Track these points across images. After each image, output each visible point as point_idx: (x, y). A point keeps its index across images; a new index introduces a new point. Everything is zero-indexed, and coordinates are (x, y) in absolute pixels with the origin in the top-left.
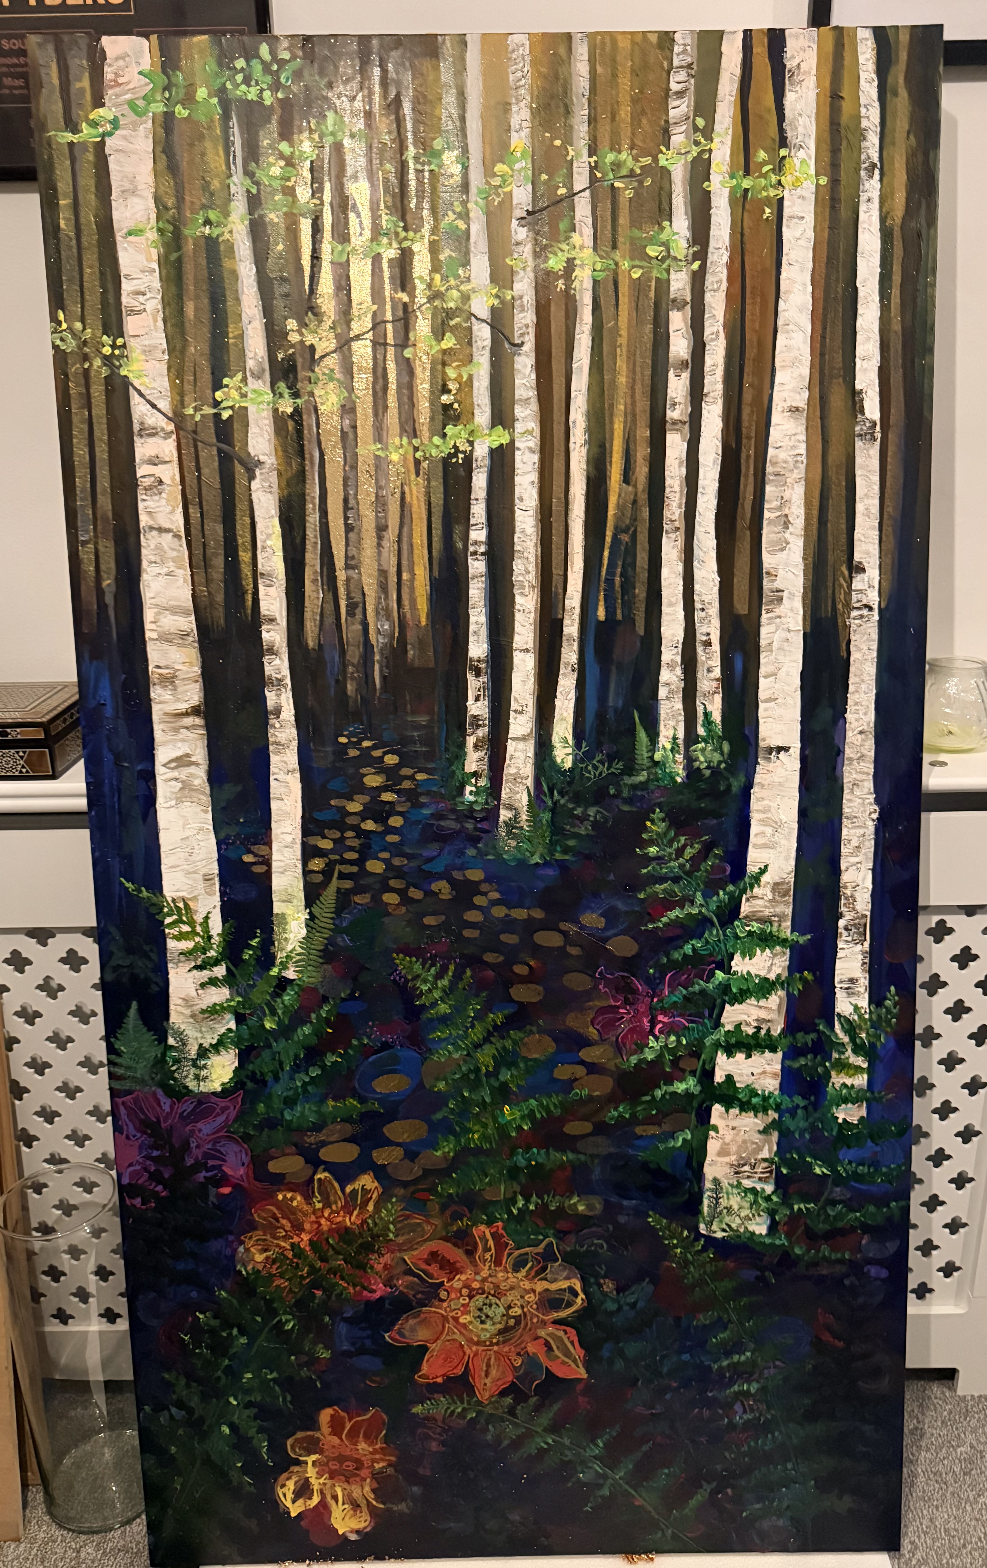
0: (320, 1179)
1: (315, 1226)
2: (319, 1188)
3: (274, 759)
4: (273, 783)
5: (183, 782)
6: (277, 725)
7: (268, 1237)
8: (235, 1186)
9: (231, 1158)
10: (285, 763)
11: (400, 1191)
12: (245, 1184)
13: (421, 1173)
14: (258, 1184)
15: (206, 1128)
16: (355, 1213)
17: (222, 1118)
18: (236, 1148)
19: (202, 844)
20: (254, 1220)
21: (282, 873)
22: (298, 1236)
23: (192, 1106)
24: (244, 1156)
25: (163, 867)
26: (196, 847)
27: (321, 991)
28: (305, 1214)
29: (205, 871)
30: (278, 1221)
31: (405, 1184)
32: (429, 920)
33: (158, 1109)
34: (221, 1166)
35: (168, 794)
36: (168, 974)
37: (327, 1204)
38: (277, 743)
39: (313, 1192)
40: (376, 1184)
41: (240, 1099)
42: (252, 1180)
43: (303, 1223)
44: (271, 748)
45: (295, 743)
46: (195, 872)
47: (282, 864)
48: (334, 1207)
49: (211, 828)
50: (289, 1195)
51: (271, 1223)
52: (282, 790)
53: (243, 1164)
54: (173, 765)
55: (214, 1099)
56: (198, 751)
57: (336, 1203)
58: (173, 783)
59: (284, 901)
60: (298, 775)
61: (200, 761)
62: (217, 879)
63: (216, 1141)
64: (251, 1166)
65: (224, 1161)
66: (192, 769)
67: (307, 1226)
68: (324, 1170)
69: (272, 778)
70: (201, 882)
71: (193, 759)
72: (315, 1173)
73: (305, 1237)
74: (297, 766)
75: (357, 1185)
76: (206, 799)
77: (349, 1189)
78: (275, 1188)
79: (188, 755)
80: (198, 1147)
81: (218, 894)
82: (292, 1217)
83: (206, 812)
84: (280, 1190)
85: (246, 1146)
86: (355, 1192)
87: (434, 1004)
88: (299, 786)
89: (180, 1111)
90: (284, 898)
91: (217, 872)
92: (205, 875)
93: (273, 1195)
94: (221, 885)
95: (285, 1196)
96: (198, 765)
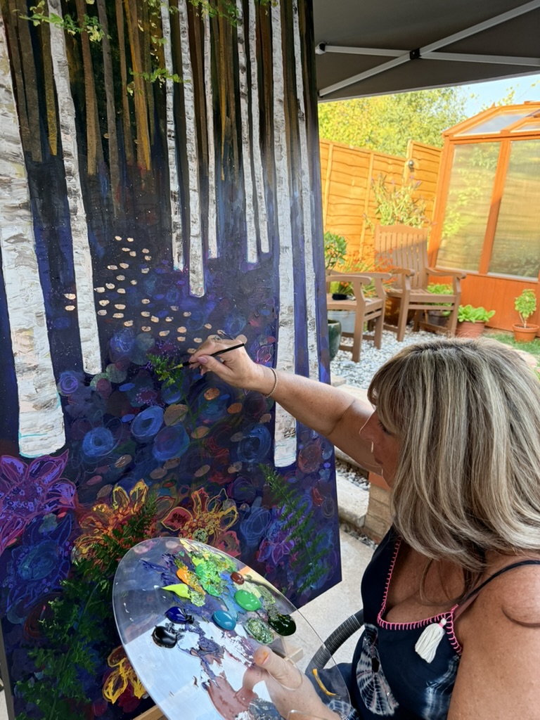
0: (116, 491)
1: (115, 520)
2: (116, 496)
3: (74, 239)
4: (75, 254)
5: (19, 252)
6: (76, 219)
7: (90, 536)
8: (68, 510)
9: (65, 494)
10: (81, 242)
11: (157, 486)
12: (74, 507)
13: (166, 472)
14: (82, 505)
15: (47, 478)
16: (136, 505)
17: (58, 469)
18: (67, 486)
19: (34, 293)
20: (81, 528)
21: (84, 310)
22: (106, 529)
23: (38, 466)
24: (72, 489)
25: (9, 309)
26: (30, 295)
27: (110, 380)
28: (109, 515)
29: (36, 311)
30: (94, 524)
31: (159, 481)
32: (162, 334)
33: (15, 473)
34: (58, 500)
35: (10, 260)
36: (16, 381)
37: (120, 505)
38: (76, 230)
39: (113, 500)
40: (145, 485)
41: (67, 454)
42: (78, 503)
43: (108, 521)
44: (73, 233)
45: (86, 231)
46: (30, 312)
47: (83, 305)
48: (125, 506)
49: (39, 282)
50: (99, 507)
51: (90, 527)
52: (81, 259)
53: (72, 495)
54: (12, 240)
55: (51, 458)
56: (28, 232)
57: (125, 503)
58: (13, 253)
59: (86, 328)
60: (89, 250)
61: (30, 239)
62: (45, 316)
63: (54, 485)
64: (77, 495)
65: (60, 496)
66: (25, 245)
67: (111, 522)
68: (118, 486)
69: (74, 251)
70: (35, 318)
71: (25, 238)
72: (113, 489)
73: (110, 529)
74: (88, 245)
75: (136, 489)
76: (35, 264)
77: (131, 493)
78: (92, 504)
79: (22, 235)
80: (43, 491)
81: (46, 325)
82: (102, 519)
83: (36, 272)
84: (94, 505)
85: (73, 483)
86: (135, 493)
88: (90, 257)
89: (30, 471)
90: (86, 326)
91: (44, 311)
92: (37, 314)
93: (89, 509)
94: (47, 319)
95: (97, 508)
96: (29, 241)
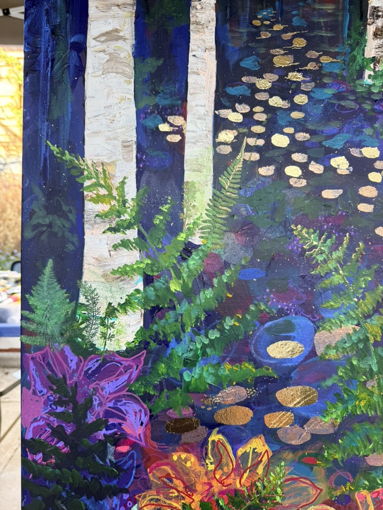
0: (213, 441)
1: (207, 487)
2: (213, 449)
3: (193, 36)
4: (191, 58)
5: (110, 54)
6: (199, 7)
7: (161, 497)
8: (134, 445)
9: (131, 418)
10: (204, 41)
11: (289, 455)
12: (143, 444)
13: (309, 438)
14: (155, 444)
15: (109, 386)
16: (246, 475)
17: (126, 377)
18: (137, 407)
19: (123, 112)
20: (149, 480)
21: (194, 143)
22: (189, 496)
23: (97, 365)
24: (143, 414)
25: (86, 132)
26: (118, 115)
27: (224, 258)
28: (198, 476)
29: (124, 138)
30: (171, 481)
31: (294, 449)
32: (328, 194)
33: (65, 366)
34: (120, 424)
35: (97, 65)
36: (83, 234)
37: (219, 465)
38: (197, 23)
39: (206, 454)
40: (267, 447)
41: (142, 359)
42: (149, 440)
43: (194, 485)
44: (192, 27)
45: (214, 24)
46: (115, 139)
47: (195, 134)
48: (226, 470)
49: (132, 97)
50: (184, 456)
51: (165, 483)
52: (200, 66)
53: (142, 424)
54: (103, 39)
55: (119, 358)
56: (127, 26)
57: (227, 465)
58: (102, 54)
59: (194, 171)
60: (214, 53)
61: (127, 36)
62: (135, 146)
63: (118, 400)
64: (150, 426)
65: (124, 419)
66: (120, 43)
67: (199, 487)
68: (218, 432)
69: (191, 54)
70: (120, 148)
71: (121, 34)
72: (209, 435)
73: (197, 498)
74: (213, 44)
75: (247, 448)
76: (130, 71)
77: (240, 452)
78: (170, 448)
79: (116, 31)
80: (100, 404)
81: (135, 160)
82: (185, 478)
83: (129, 83)
84: (175, 451)
85: (145, 406)
86: (246, 455)
87: (328, 274)
88: (215, 62)
89: (86, 369)
90: (195, 167)
91: (135, 139)
92: (124, 142)
93: (168, 456)
94: (137, 152)
95: (179, 457)
96: (125, 39)
